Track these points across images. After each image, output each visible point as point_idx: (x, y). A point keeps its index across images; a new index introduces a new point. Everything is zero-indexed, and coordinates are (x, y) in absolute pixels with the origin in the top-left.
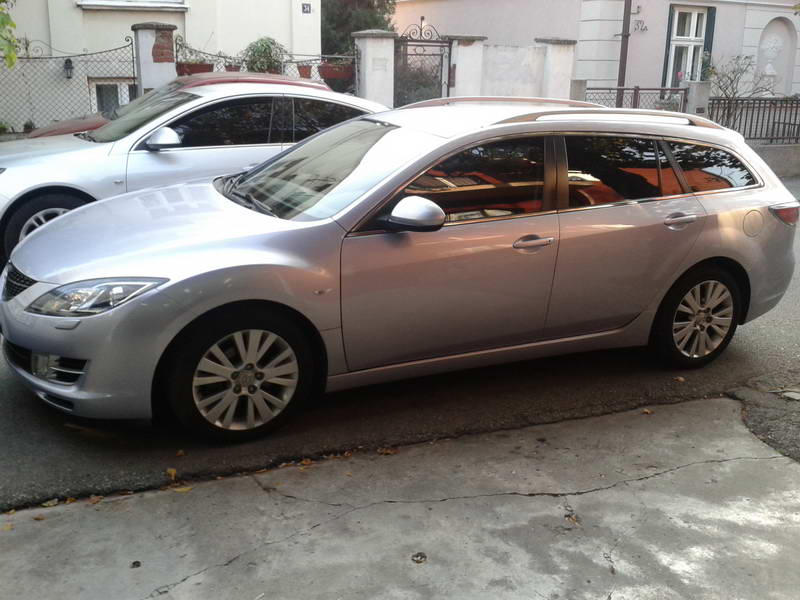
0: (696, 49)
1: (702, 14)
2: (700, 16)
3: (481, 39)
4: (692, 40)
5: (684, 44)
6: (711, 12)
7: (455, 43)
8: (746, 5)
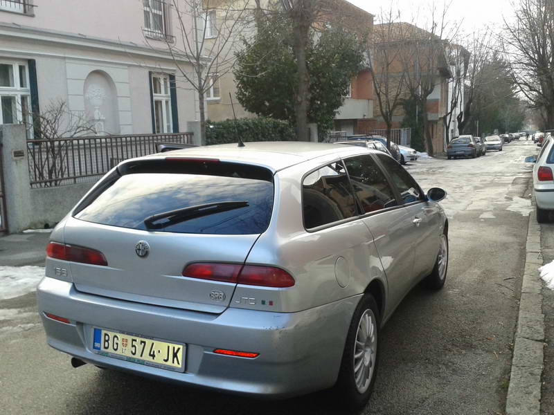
0: (23, 98)
1: (24, 67)
2: (21, 68)
4: (17, 90)
5: (11, 94)
6: (32, 64)
8: (65, 58)
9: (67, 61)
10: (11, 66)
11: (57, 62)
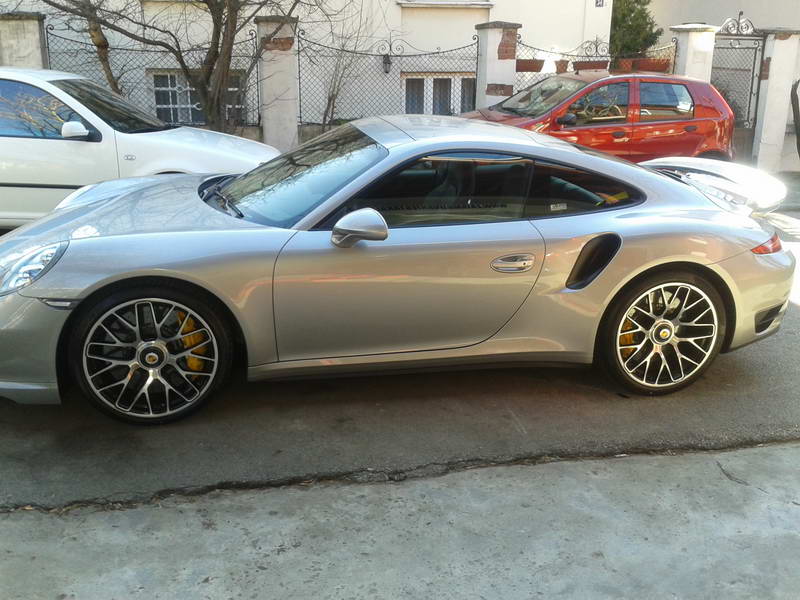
3: (798, 33)
7: (771, 37)
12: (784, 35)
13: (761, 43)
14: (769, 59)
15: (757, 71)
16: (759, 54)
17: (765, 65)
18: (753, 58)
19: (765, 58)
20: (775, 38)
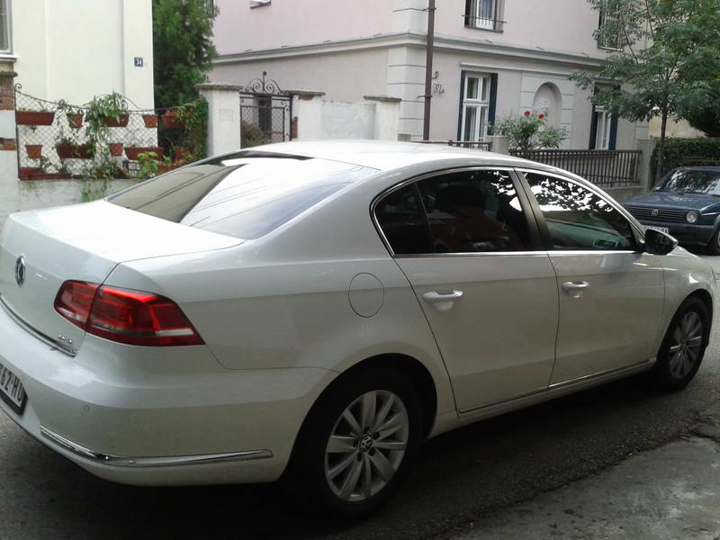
0: (483, 110)
1: (487, 80)
2: (485, 82)
3: (320, 95)
4: (479, 101)
5: (474, 105)
6: (494, 78)
7: (296, 98)
8: (521, 72)
9: (523, 74)
10: (478, 80)
11: (516, 76)
12: (308, 96)
13: (288, 103)
14: (296, 118)
15: (287, 130)
16: (287, 114)
17: (293, 123)
18: (282, 117)
19: (293, 118)
20: (299, 98)
